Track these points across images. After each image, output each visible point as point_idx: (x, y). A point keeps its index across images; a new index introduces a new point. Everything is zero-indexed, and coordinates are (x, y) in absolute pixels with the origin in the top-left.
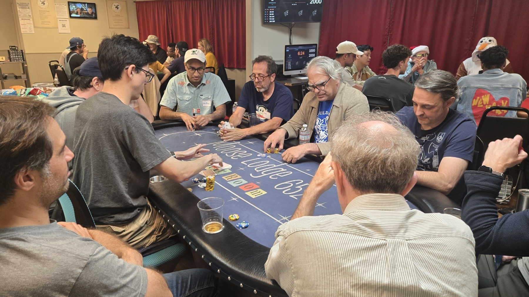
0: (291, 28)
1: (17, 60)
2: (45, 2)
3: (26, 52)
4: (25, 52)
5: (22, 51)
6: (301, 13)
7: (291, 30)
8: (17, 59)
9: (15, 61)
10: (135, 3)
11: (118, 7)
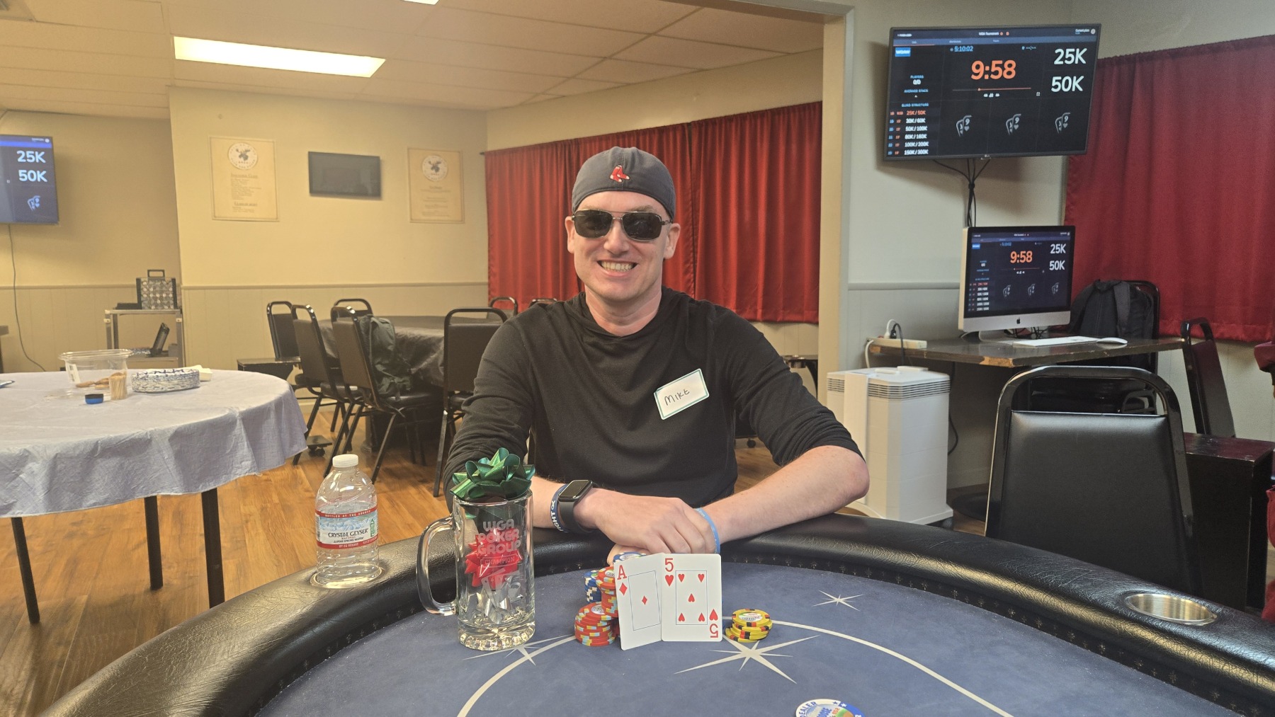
0: (974, 179)
1: (156, 305)
2: (248, 154)
3: (185, 284)
4: (181, 282)
5: (174, 280)
6: (1013, 123)
7: (972, 186)
8: (159, 302)
9: (153, 307)
10: (483, 158)
11: (439, 166)
